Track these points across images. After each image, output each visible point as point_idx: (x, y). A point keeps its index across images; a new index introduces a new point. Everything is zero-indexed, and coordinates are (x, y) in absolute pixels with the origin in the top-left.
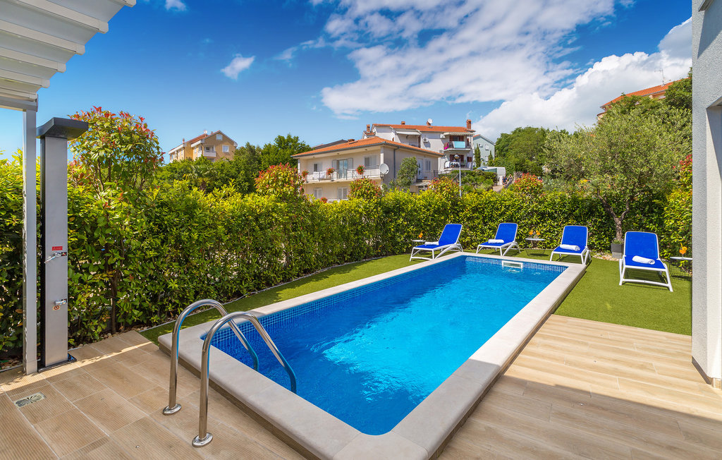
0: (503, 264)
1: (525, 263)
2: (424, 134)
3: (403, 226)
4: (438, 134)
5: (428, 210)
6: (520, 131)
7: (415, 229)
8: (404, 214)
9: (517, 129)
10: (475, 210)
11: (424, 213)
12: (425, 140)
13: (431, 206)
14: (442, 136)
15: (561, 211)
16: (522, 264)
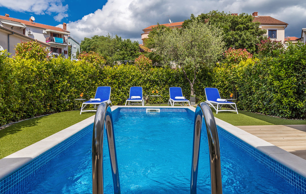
0: (147, 111)
1: (161, 108)
2: (28, 28)
3: (67, 87)
4: (41, 30)
5: (84, 75)
6: (97, 38)
7: (75, 90)
8: (68, 77)
9: (95, 36)
10: (114, 77)
11: (82, 77)
12: (30, 32)
13: (86, 72)
14: (44, 31)
15: (162, 79)
16: (159, 109)
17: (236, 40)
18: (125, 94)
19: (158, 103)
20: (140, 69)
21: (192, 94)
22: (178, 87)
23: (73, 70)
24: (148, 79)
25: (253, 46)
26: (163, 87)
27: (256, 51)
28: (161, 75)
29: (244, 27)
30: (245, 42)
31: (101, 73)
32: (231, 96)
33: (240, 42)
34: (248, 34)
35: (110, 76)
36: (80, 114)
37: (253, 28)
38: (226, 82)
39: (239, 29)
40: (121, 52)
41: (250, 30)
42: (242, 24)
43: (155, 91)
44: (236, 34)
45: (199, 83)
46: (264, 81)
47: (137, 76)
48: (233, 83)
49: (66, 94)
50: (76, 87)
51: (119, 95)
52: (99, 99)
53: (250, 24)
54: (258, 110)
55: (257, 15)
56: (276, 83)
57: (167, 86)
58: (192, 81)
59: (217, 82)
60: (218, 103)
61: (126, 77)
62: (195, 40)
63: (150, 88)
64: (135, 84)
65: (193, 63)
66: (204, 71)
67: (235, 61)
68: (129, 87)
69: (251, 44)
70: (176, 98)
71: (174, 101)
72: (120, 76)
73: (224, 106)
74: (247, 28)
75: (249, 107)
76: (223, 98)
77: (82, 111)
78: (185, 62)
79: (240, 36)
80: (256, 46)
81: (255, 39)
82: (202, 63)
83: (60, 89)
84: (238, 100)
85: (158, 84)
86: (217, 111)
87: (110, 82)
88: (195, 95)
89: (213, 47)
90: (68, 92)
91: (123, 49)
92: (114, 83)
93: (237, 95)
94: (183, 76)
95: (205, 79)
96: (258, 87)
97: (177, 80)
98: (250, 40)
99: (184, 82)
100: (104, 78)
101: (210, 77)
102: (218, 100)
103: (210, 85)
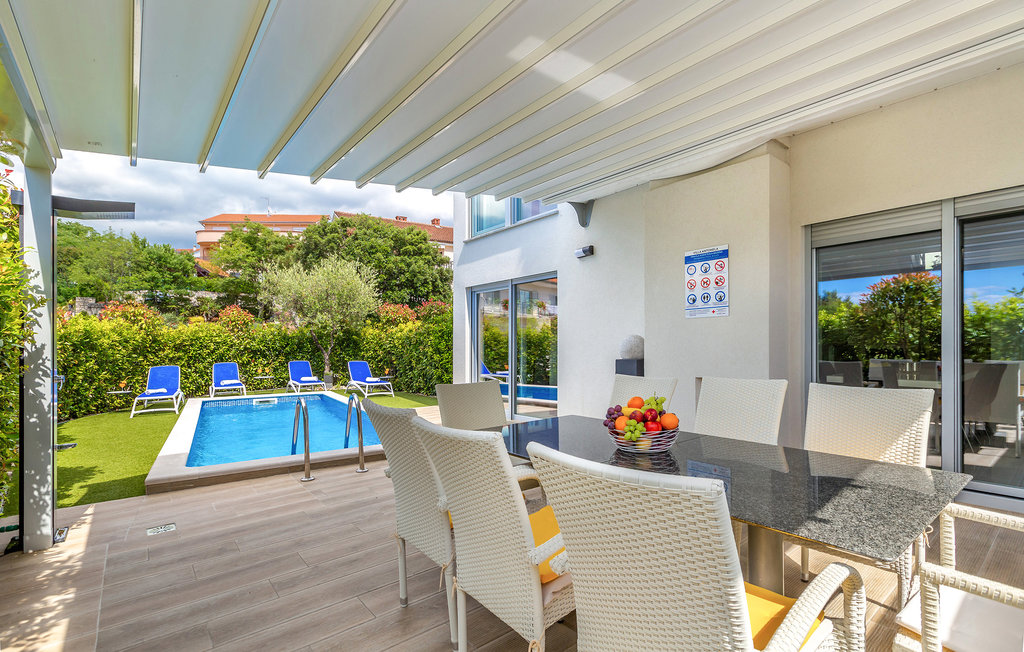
0: (254, 404)
15: (273, 347)
16: (275, 399)
17: (402, 272)
18: (201, 376)
19: (265, 388)
20: (232, 331)
21: (327, 371)
22: (303, 361)
23: (105, 341)
24: (246, 348)
25: (428, 283)
26: (274, 361)
27: (432, 291)
28: (270, 341)
29: (414, 251)
30: (415, 276)
31: (154, 341)
32: (387, 372)
33: (407, 275)
34: (421, 262)
35: (172, 345)
36: (131, 417)
37: (428, 254)
38: (380, 352)
39: (406, 253)
40: (148, 275)
41: (424, 256)
42: (412, 244)
43: (263, 371)
44: (402, 261)
45: (339, 351)
46: (425, 354)
47: (225, 343)
48: (389, 353)
49: (91, 383)
50: (108, 370)
51: (188, 378)
52: (164, 390)
53: (423, 247)
54: (419, 390)
55: (438, 224)
56: (436, 357)
57: (282, 358)
58: (326, 348)
59: (367, 351)
60: (367, 385)
61: (202, 347)
62: (333, 287)
63: (249, 363)
64: (221, 358)
65: (330, 322)
66: (347, 332)
67: (393, 322)
68: (210, 364)
69: (425, 279)
70: (303, 379)
71: (300, 385)
72: (192, 345)
73: (377, 387)
74: (419, 253)
75: (409, 387)
76: (375, 375)
77: (133, 412)
78: (316, 321)
79: (409, 265)
80: (433, 283)
81: (431, 272)
82: (344, 322)
83: (81, 377)
84: (396, 377)
85: (265, 356)
86: (366, 395)
87: (171, 356)
88: (332, 372)
89: (361, 299)
90: (94, 380)
91: (151, 267)
92: (179, 358)
93: (395, 371)
94: (311, 341)
95: (348, 346)
96: (419, 361)
97: (300, 347)
98: (423, 274)
99: (313, 352)
100: (160, 349)
101: (355, 343)
102: (368, 379)
103: (356, 356)
